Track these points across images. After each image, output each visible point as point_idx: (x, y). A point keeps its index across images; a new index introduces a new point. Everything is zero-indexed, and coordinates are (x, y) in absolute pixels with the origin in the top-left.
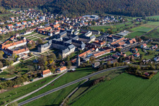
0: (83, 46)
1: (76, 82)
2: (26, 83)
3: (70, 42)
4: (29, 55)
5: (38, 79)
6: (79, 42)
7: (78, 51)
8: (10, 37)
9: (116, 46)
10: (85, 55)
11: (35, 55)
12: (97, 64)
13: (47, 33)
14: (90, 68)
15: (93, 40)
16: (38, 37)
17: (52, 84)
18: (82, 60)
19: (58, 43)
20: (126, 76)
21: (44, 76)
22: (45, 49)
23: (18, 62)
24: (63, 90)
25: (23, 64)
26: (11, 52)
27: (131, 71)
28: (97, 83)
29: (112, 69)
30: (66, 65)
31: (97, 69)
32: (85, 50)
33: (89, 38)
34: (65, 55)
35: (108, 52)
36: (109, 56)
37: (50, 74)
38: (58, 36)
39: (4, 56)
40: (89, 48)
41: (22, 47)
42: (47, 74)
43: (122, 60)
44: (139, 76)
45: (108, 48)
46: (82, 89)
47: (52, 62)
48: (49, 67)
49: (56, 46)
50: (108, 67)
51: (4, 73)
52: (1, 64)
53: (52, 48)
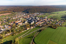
0: (36, 21)
2: (23, 31)
3: (32, 20)
4: (22, 24)
5: (26, 30)
7: (35, 23)
9: (45, 21)
11: (24, 24)
12: (41, 26)
13: (26, 18)
14: (39, 27)
15: (38, 19)
16: (24, 19)
17: (30, 31)
18: (37, 25)
19: (29, 20)
20: (49, 28)
21: (27, 29)
22: (26, 22)
23: (20, 26)
25: (21, 27)
26: (17, 24)
27: (51, 27)
29: (45, 27)
30: (33, 26)
31: (41, 27)
32: (37, 22)
33: (37, 19)
34: (32, 24)
35: (43, 22)
36: (43, 23)
37: (29, 29)
38: (29, 19)
40: (38, 22)
41: (20, 22)
42: (28, 29)
43: (47, 24)
44: (53, 28)
46: (39, 32)
48: (28, 27)
49: (29, 21)
50: (44, 26)
51: (17, 29)
52: (15, 27)
53: (28, 22)
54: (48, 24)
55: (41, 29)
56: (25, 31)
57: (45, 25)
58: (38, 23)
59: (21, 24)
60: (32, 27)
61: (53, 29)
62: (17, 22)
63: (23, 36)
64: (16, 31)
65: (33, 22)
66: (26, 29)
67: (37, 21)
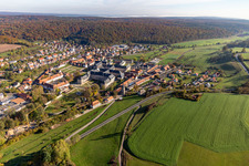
0: (122, 74)
1: (129, 110)
2: (78, 116)
3: (107, 72)
4: (70, 88)
5: (88, 111)
6: (118, 72)
7: (118, 81)
8: (44, 72)
9: (153, 73)
10: (126, 84)
11: (76, 88)
12: (143, 91)
13: (82, 65)
14: (136, 96)
15: (129, 69)
16: (74, 69)
17: (105, 114)
18: (127, 89)
19: (97, 73)
20: (175, 100)
21: (94, 107)
22: (84, 81)
23: (61, 96)
24: (120, 119)
25: (66, 98)
26: (51, 86)
27: (180, 95)
28: (151, 109)
29: (160, 95)
30: (112, 94)
31: (144, 96)
32: (125, 80)
33: (125, 67)
34: (107, 85)
35: (148, 79)
36: (150, 83)
37: (100, 104)
38: (94, 67)
39: (44, 91)
41: (60, 81)
42: (97, 105)
43: (163, 85)
44: (187, 99)
45: (146, 76)
47: (97, 93)
48: (96, 98)
49: (95, 77)
50: (154, 93)
51: (50, 108)
52: (44, 99)
53: (91, 79)
54: (168, 84)
55: (144, 102)
56: (86, 112)
57: (156, 89)
58: (130, 81)
59: (66, 90)
60: (111, 100)
61: (189, 102)
62: (48, 82)
63: (83, 132)
64: (50, 115)
65: (113, 80)
66: (89, 107)
67: (126, 74)
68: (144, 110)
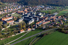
0: (38, 19)
1: (35, 35)
2: (13, 36)
3: (32, 17)
4: (14, 23)
6: (36, 18)
7: (35, 22)
8: (5, 16)
10: (38, 23)
11: (17, 23)
12: (44, 27)
14: (41, 29)
15: (42, 17)
16: (18, 15)
17: (25, 36)
18: (37, 25)
19: (27, 18)
21: (21, 32)
22: (21, 21)
23: (9, 26)
24: (30, 39)
27: (60, 30)
28: (45, 36)
30: (31, 27)
31: (44, 29)
32: (39, 21)
33: (40, 16)
34: (30, 23)
36: (49, 24)
37: (24, 31)
39: (3, 23)
40: (41, 20)
41: (11, 20)
43: (55, 25)
44: (63, 32)
45: (49, 20)
46: (38, 38)
47: (24, 26)
48: (23, 28)
49: (26, 19)
50: (49, 28)
51: (3, 31)
52: (2, 27)
53: (24, 20)
54: (57, 25)
56: (17, 34)
58: (41, 22)
59: (12, 24)
60: (29, 30)
62: (5, 20)
63: (13, 43)
64: (2, 34)
66: (19, 32)
68: (42, 36)
